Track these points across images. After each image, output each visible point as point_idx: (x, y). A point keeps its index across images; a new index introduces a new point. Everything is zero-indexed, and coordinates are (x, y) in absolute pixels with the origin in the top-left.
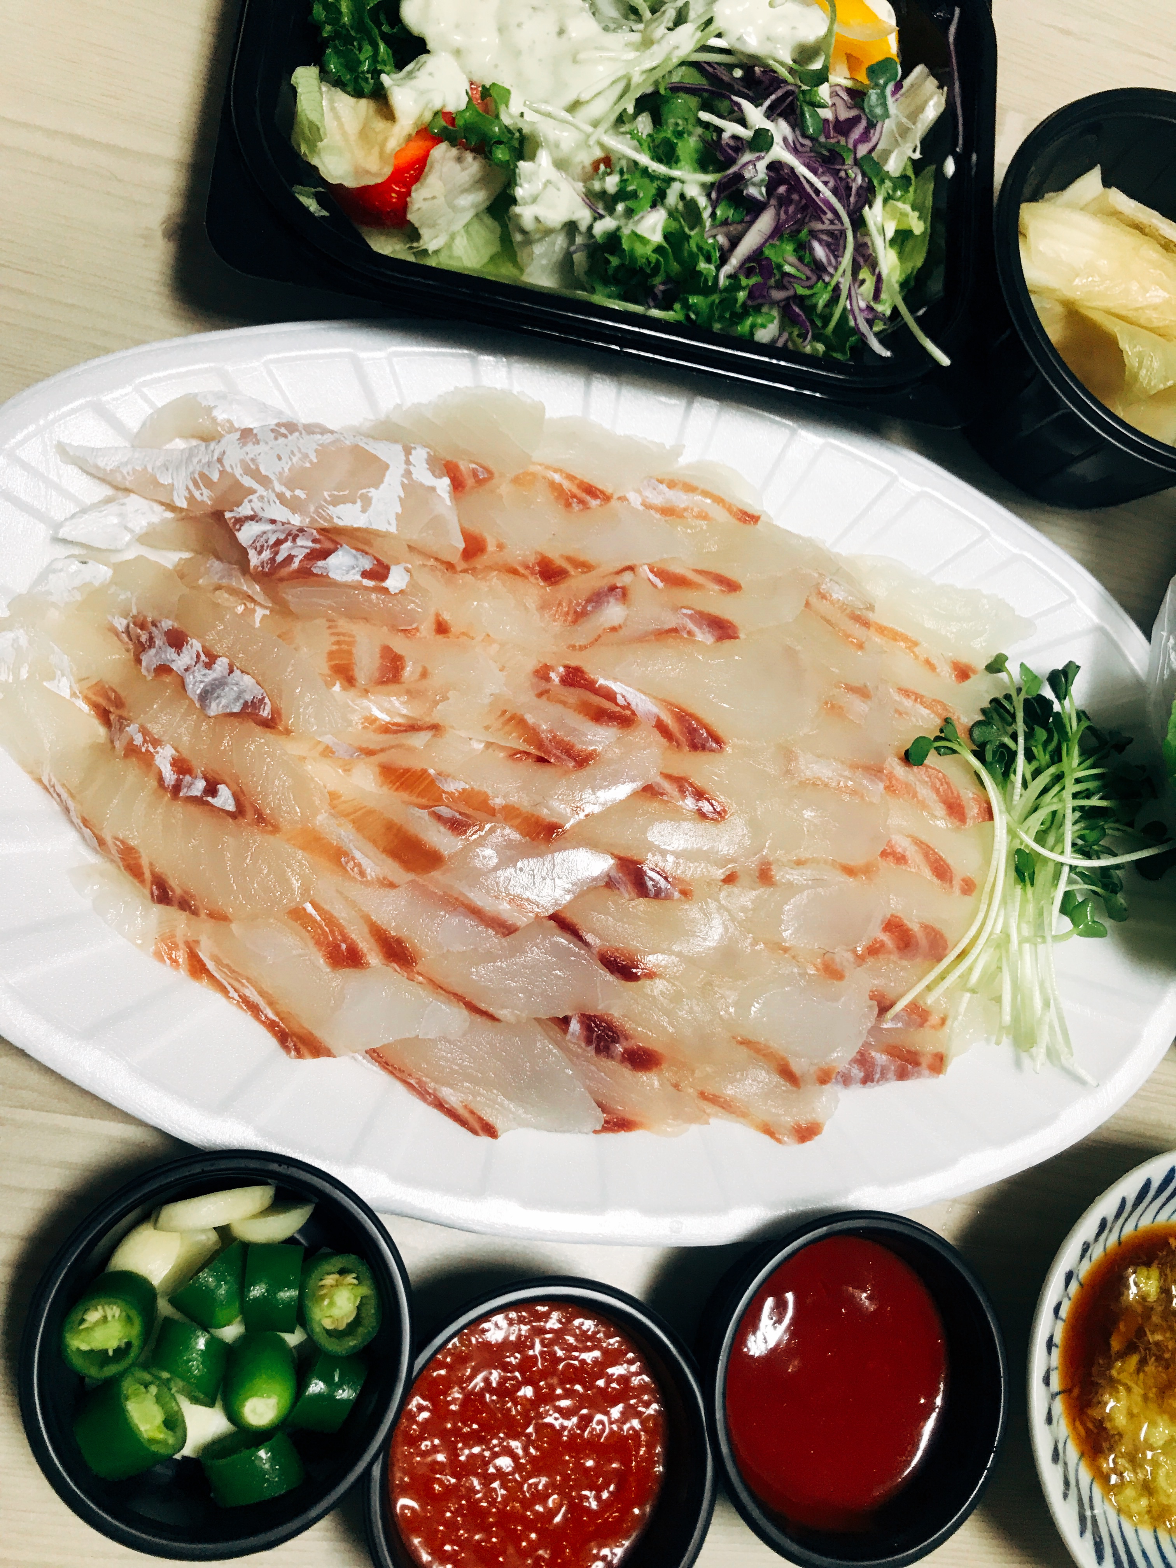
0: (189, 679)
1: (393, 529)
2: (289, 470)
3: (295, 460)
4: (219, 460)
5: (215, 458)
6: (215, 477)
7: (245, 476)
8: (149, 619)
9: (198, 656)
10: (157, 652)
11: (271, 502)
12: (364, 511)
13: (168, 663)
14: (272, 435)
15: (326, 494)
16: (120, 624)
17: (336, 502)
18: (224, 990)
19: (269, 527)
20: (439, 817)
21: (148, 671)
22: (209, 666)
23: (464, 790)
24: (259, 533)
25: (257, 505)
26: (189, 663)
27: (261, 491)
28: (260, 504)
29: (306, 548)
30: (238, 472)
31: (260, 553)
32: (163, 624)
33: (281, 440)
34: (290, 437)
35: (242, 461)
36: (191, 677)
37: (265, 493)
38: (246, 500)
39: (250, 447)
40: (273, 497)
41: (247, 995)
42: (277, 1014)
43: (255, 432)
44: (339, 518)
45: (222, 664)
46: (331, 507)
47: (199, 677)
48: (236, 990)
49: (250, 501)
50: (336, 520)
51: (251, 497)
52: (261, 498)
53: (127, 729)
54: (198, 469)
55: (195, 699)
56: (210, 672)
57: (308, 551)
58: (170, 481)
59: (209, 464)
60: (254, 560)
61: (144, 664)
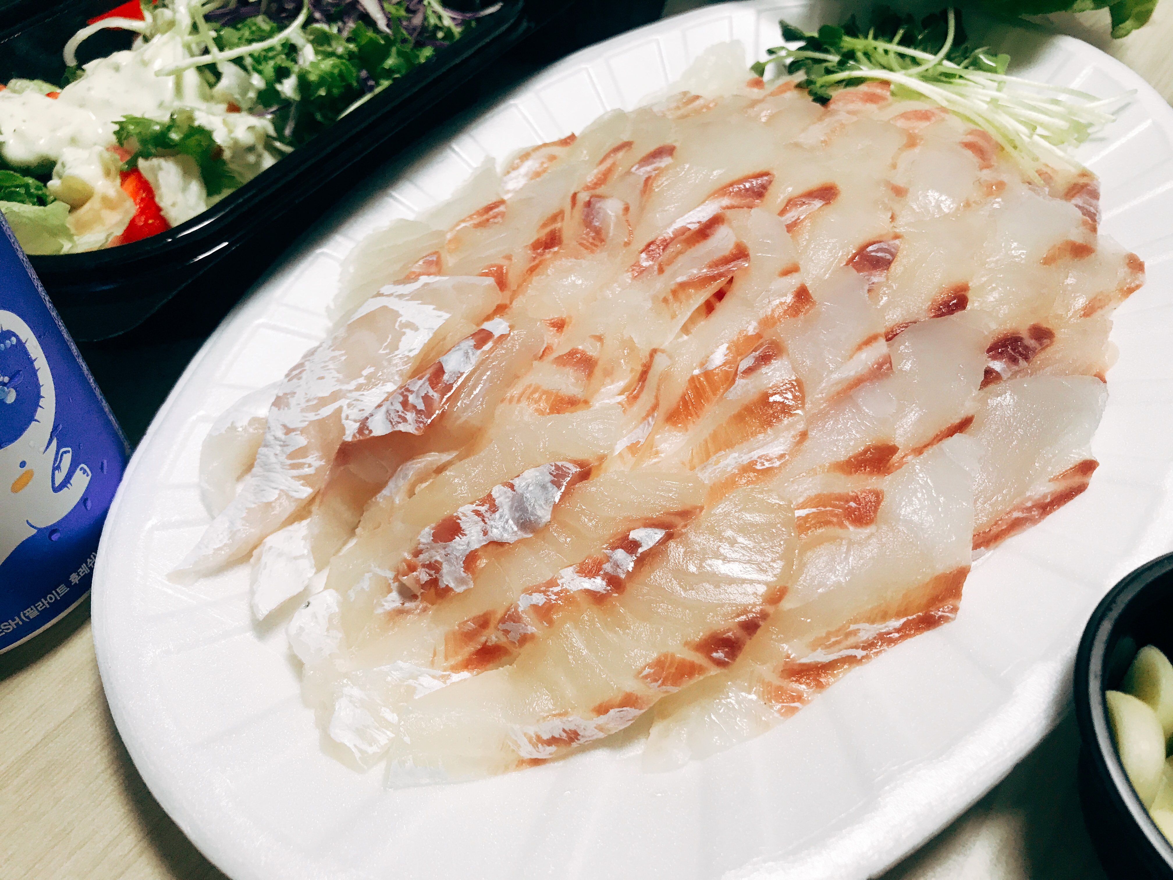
0: (496, 534)
1: (446, 316)
2: (338, 372)
3: (331, 366)
4: (288, 431)
5: (283, 437)
6: (302, 441)
7: (319, 412)
8: (408, 556)
9: (477, 513)
10: (449, 561)
11: (361, 398)
12: (416, 329)
13: (467, 552)
14: (295, 381)
15: (381, 352)
16: (393, 600)
17: (394, 347)
18: (851, 660)
19: (383, 409)
20: (750, 370)
21: (461, 581)
22: (494, 508)
23: (728, 348)
24: (384, 417)
25: (355, 414)
26: (479, 528)
27: (343, 402)
28: (356, 410)
29: (424, 383)
30: (312, 417)
31: (405, 420)
32: (423, 540)
33: (304, 375)
34: (307, 368)
35: (303, 410)
36: (495, 530)
37: (348, 401)
38: (344, 421)
39: (293, 401)
40: (356, 394)
41: (865, 638)
42: (898, 615)
43: (281, 394)
44: (410, 351)
45: (499, 494)
46: (396, 353)
47: (500, 524)
48: (856, 647)
49: (347, 418)
50: (412, 354)
51: (343, 415)
52: (349, 405)
53: (520, 609)
54: (283, 458)
55: (522, 535)
56: (500, 510)
57: (427, 383)
58: (277, 492)
59: (284, 445)
60: (409, 427)
61: (452, 585)
